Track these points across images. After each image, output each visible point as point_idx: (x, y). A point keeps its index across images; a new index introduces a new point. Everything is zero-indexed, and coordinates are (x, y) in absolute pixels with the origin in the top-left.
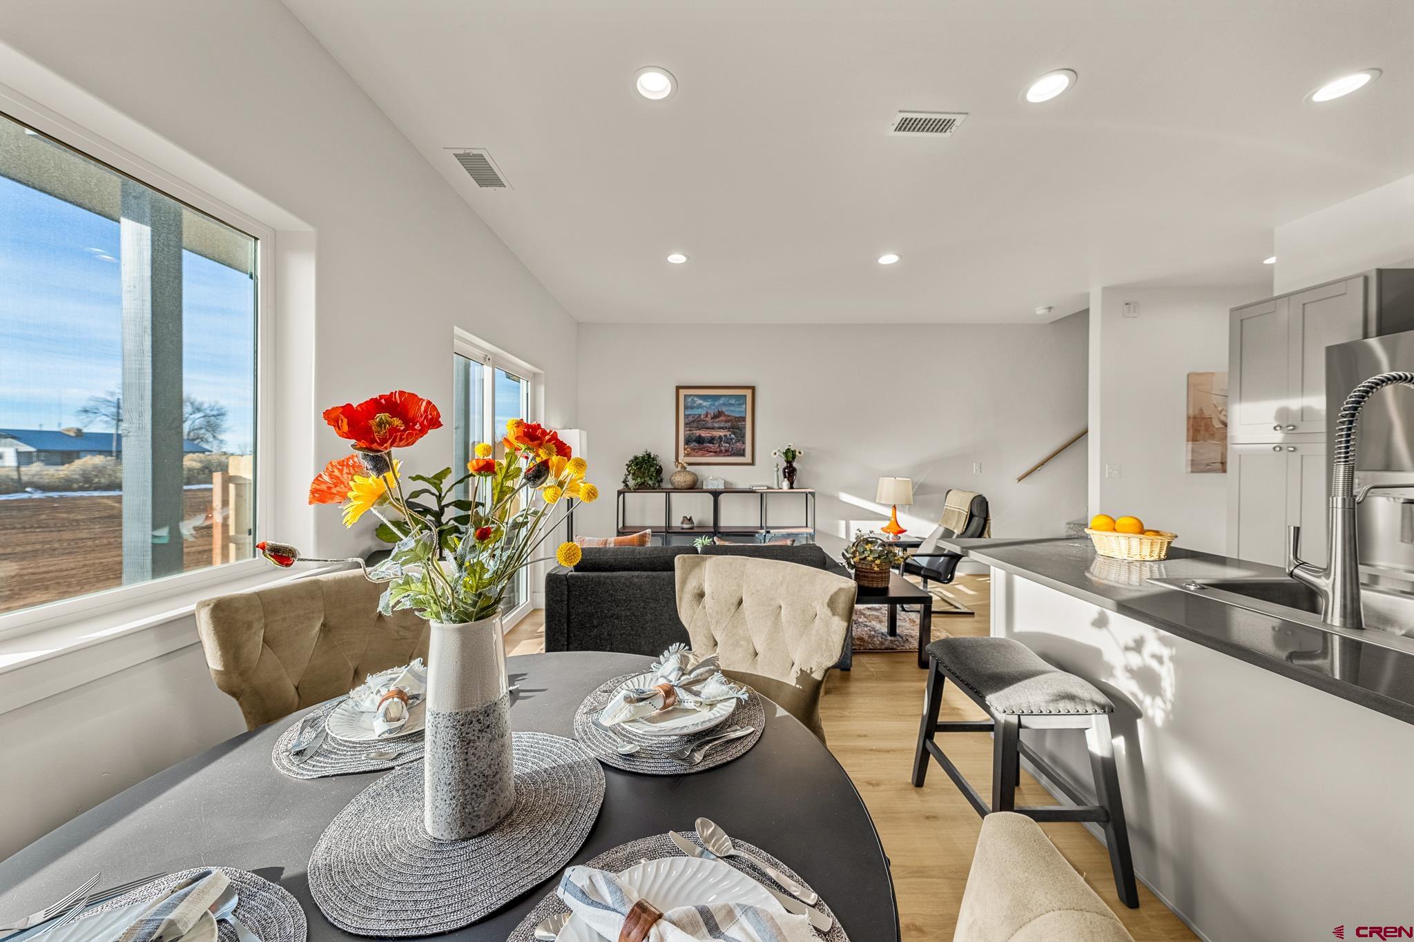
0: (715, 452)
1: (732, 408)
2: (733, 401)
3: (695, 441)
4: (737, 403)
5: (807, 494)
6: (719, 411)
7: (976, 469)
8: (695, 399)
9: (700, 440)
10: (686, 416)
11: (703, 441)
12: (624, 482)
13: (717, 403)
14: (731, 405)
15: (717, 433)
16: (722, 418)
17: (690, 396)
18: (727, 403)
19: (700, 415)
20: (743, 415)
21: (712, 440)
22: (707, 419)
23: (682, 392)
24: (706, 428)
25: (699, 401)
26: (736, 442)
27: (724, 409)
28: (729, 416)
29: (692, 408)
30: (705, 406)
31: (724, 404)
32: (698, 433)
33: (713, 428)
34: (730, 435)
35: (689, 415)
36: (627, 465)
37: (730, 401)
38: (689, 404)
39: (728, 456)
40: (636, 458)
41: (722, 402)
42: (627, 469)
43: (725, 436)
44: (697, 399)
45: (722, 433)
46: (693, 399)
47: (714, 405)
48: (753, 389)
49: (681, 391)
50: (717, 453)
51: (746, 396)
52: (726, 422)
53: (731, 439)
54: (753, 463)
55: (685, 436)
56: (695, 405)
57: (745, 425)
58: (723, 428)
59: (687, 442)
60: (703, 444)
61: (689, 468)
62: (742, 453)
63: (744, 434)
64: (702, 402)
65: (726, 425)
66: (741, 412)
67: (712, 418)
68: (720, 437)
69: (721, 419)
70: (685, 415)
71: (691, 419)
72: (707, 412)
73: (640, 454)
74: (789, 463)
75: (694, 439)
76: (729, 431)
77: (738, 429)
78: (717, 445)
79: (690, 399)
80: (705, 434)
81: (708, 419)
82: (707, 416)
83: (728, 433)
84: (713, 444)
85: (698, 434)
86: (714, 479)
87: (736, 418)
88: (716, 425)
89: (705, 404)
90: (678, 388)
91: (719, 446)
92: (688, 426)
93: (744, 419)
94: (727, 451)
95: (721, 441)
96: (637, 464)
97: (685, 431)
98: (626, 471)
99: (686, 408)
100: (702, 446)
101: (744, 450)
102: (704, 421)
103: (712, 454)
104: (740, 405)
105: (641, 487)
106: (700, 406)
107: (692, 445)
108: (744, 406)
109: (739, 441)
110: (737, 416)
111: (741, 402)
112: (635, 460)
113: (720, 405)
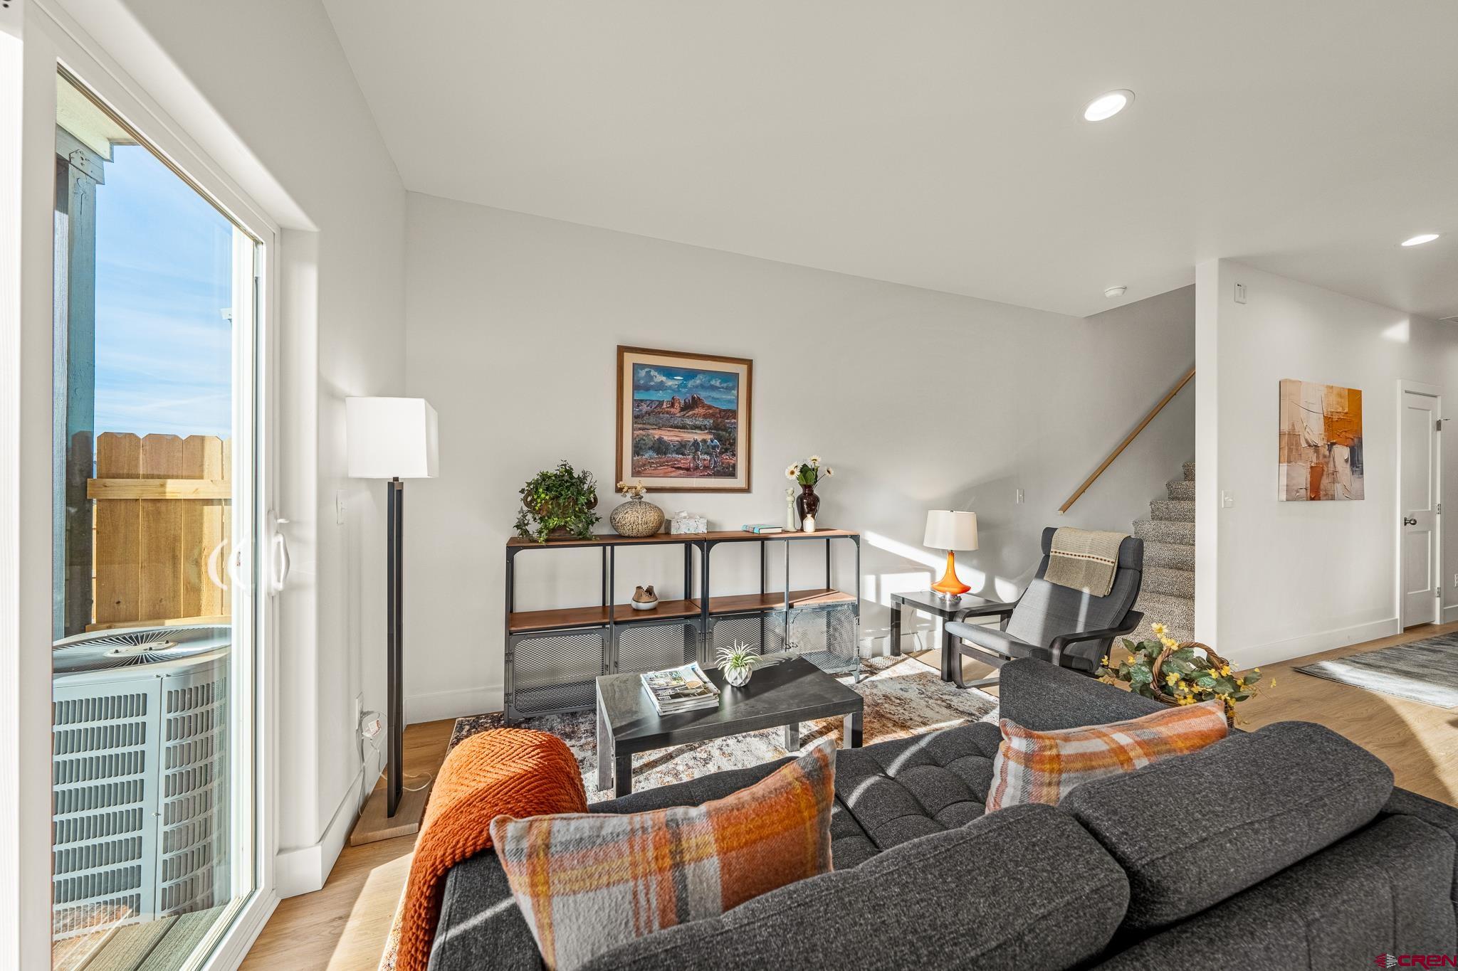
0: (688, 469)
1: (715, 395)
2: (716, 382)
3: (651, 448)
4: (725, 385)
5: (828, 541)
6: (693, 398)
7: (1019, 498)
8: (653, 373)
9: (661, 448)
10: (637, 403)
11: (667, 449)
12: (518, 527)
13: (691, 383)
14: (714, 388)
15: (690, 437)
16: (699, 410)
17: (643, 366)
18: (707, 385)
19: (661, 403)
20: (732, 407)
21: (681, 448)
22: (672, 410)
23: (630, 359)
24: (671, 427)
25: (660, 378)
26: (721, 453)
27: (703, 394)
28: (710, 407)
29: (647, 388)
30: (670, 388)
31: (702, 386)
32: (657, 434)
33: (684, 427)
34: (712, 441)
35: (642, 401)
36: (522, 491)
37: (713, 382)
38: (642, 382)
39: (709, 475)
40: (545, 477)
41: (698, 382)
42: (525, 500)
43: (704, 441)
44: (656, 374)
45: (699, 436)
46: (648, 373)
47: (685, 386)
48: (749, 363)
49: (627, 356)
50: (689, 471)
51: (737, 375)
52: (705, 416)
53: (714, 447)
54: (747, 490)
55: (633, 439)
56: (652, 383)
57: (736, 423)
58: (699, 428)
59: (637, 450)
60: (665, 454)
61: (647, 497)
62: (730, 472)
63: (735, 440)
64: (664, 379)
65: (706, 422)
66: (730, 401)
67: (682, 410)
68: (696, 443)
69: (696, 411)
70: (634, 400)
71: (645, 408)
72: (673, 398)
73: (552, 470)
74: (808, 488)
75: (651, 444)
76: (710, 433)
77: (725, 430)
78: (690, 457)
79: (643, 373)
80: (670, 436)
81: (676, 410)
82: (672, 405)
83: (709, 437)
84: (683, 454)
85: (657, 437)
86: (690, 517)
87: (721, 411)
88: (688, 422)
89: (670, 383)
90: (622, 350)
91: (694, 458)
92: (639, 421)
93: (734, 414)
94: (706, 467)
95: (697, 450)
96: (548, 489)
97: (633, 430)
98: (522, 503)
99: (636, 387)
100: (664, 458)
101: (734, 467)
102: (667, 413)
103: (681, 472)
104: (728, 389)
105: (557, 537)
106: (661, 387)
107: (647, 456)
108: (735, 392)
109: (726, 450)
110: (724, 408)
111: (730, 384)
112: (544, 480)
113: (697, 387)
